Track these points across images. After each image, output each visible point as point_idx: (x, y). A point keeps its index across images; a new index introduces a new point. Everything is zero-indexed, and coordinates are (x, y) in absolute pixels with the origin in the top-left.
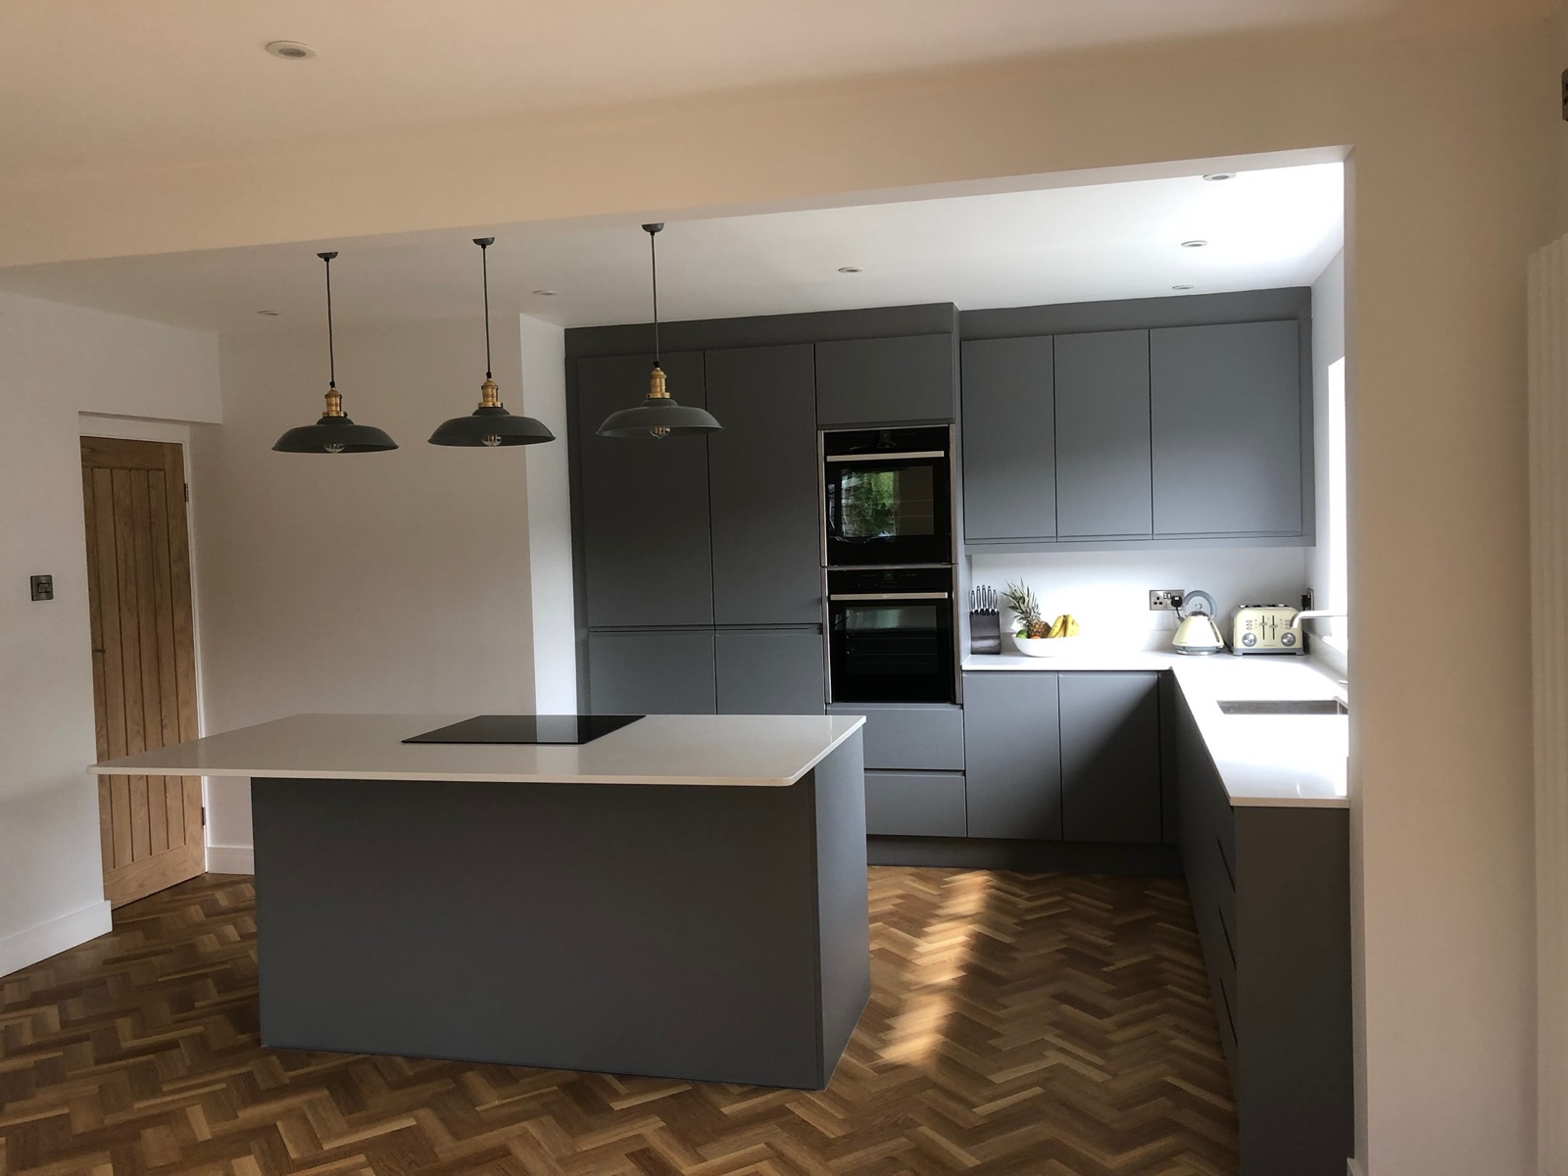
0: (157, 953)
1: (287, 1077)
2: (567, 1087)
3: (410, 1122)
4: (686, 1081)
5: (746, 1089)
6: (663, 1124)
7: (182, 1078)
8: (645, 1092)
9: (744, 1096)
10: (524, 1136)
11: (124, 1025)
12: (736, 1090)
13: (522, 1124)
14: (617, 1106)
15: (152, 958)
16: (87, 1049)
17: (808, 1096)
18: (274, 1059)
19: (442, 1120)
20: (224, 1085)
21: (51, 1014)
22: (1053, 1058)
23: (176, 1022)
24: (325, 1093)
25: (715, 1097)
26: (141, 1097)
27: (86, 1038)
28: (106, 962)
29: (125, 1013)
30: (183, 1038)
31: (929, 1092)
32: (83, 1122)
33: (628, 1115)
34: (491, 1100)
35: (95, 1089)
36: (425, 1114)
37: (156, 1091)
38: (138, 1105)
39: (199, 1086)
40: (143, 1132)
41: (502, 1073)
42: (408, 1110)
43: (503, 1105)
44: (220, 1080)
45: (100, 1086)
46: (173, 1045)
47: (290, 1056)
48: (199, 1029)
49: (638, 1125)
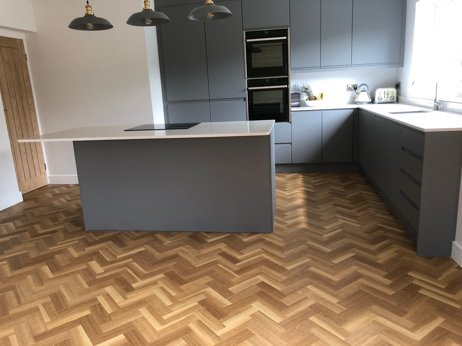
0: (41, 207)
1: (97, 238)
2: (190, 236)
3: (143, 249)
4: (228, 233)
5: (248, 234)
6: (226, 245)
7: (62, 240)
8: (216, 236)
9: (248, 236)
10: (182, 251)
11: (37, 227)
12: (245, 234)
13: (180, 247)
14: (209, 241)
15: (39, 208)
16: (27, 234)
17: (268, 235)
18: (91, 234)
19: (153, 248)
20: (77, 242)
21: (11, 225)
22: (341, 222)
23: (54, 225)
24: (111, 242)
25: (239, 237)
26: (51, 246)
27: (25, 231)
28: (24, 210)
29: (36, 223)
30: (59, 229)
31: (307, 232)
32: (33, 255)
33: (213, 243)
34: (167, 242)
35: (34, 245)
36: (147, 247)
37: (55, 244)
38: (50, 249)
39: (70, 242)
40: (55, 256)
41: (168, 234)
42: (141, 245)
43: (171, 243)
44: (76, 240)
45: (35, 244)
46: (56, 231)
47: (96, 233)
48: (63, 226)
49: (218, 246)
